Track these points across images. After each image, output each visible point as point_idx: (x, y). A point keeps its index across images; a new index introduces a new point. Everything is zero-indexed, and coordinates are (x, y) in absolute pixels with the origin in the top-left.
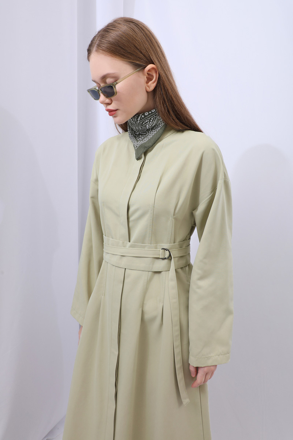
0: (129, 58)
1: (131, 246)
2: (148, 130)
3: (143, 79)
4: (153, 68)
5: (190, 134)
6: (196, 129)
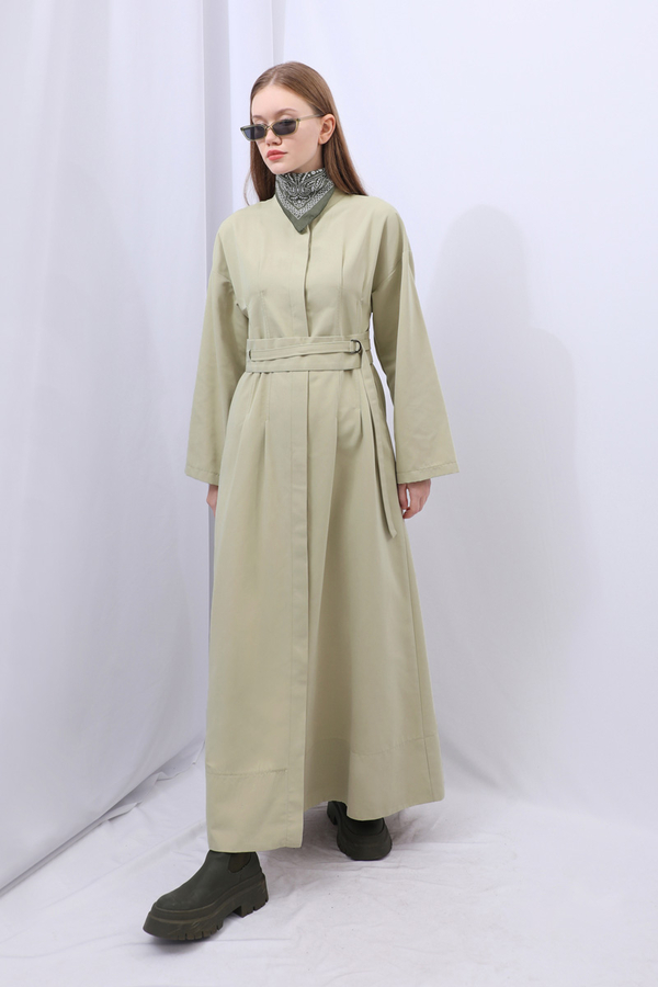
0: (310, 99)
1: (315, 341)
2: (312, 194)
3: (320, 128)
4: (331, 119)
5: (357, 198)
6: (360, 192)
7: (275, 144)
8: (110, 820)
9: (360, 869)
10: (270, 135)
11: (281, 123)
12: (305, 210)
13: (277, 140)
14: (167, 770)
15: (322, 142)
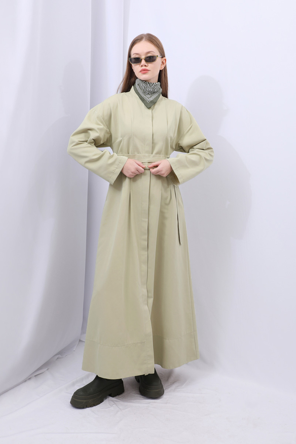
1: (154, 156)
3: (161, 63)
4: (165, 60)
7: (145, 66)
8: (35, 376)
9: (149, 403)
10: (143, 62)
11: (148, 57)
12: (151, 99)
13: (146, 65)
14: (61, 354)
15: (161, 69)
